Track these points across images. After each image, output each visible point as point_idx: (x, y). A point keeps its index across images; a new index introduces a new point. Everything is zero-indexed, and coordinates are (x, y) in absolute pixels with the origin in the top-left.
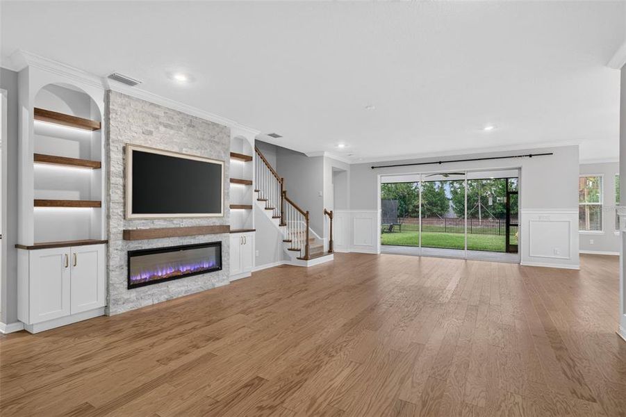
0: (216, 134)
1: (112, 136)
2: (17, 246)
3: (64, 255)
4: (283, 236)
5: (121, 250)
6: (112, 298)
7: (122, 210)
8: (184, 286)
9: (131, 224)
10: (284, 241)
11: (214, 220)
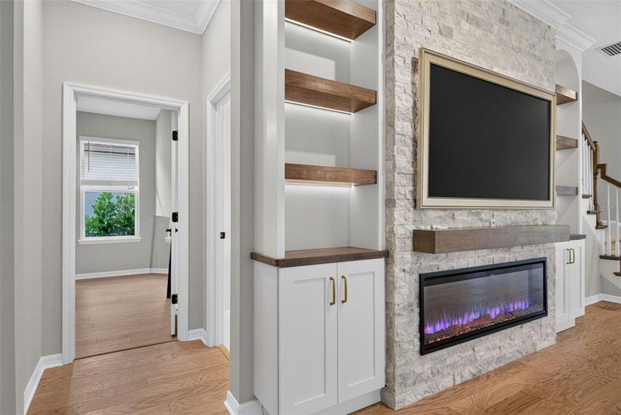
0: (536, 40)
1: (398, 35)
2: (254, 256)
3: (328, 279)
4: (600, 248)
5: (411, 272)
6: (398, 372)
7: (411, 188)
8: (494, 347)
9: (424, 218)
10: (602, 257)
11: (536, 215)
